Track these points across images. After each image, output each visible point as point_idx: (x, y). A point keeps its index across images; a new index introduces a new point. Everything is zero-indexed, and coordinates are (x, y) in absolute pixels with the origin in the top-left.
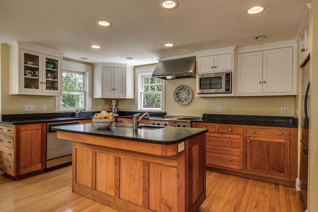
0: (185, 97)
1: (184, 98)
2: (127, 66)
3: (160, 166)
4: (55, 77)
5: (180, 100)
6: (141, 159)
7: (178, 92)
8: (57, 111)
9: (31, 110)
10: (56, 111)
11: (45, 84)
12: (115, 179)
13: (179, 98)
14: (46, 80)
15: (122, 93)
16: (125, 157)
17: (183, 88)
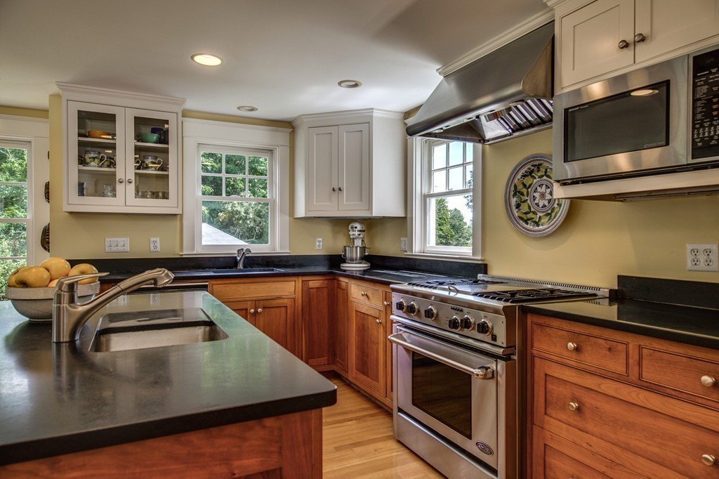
0: (546, 203)
1: (544, 206)
2: (374, 115)
4: (163, 165)
5: (531, 215)
7: (520, 187)
8: (186, 253)
9: (120, 248)
10: (184, 253)
11: (133, 185)
13: (524, 208)
15: (361, 200)
17: (539, 166)
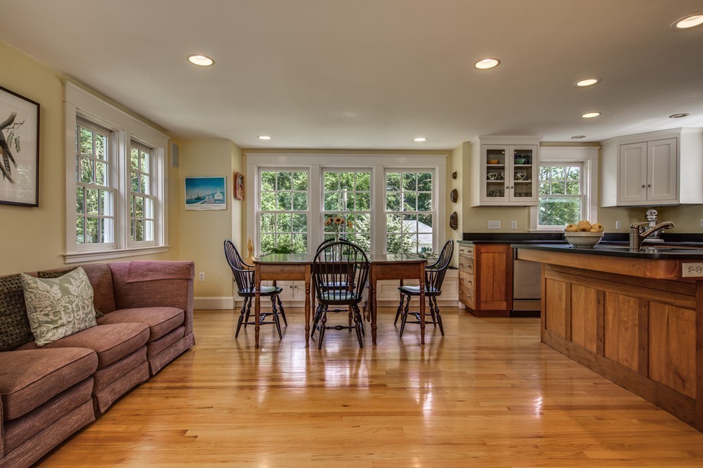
2: (682, 132)
3: (667, 306)
4: (529, 177)
6: (635, 295)
8: (532, 230)
9: (496, 227)
11: (513, 189)
12: (597, 326)
14: (515, 184)
15: (669, 192)
16: (611, 291)
